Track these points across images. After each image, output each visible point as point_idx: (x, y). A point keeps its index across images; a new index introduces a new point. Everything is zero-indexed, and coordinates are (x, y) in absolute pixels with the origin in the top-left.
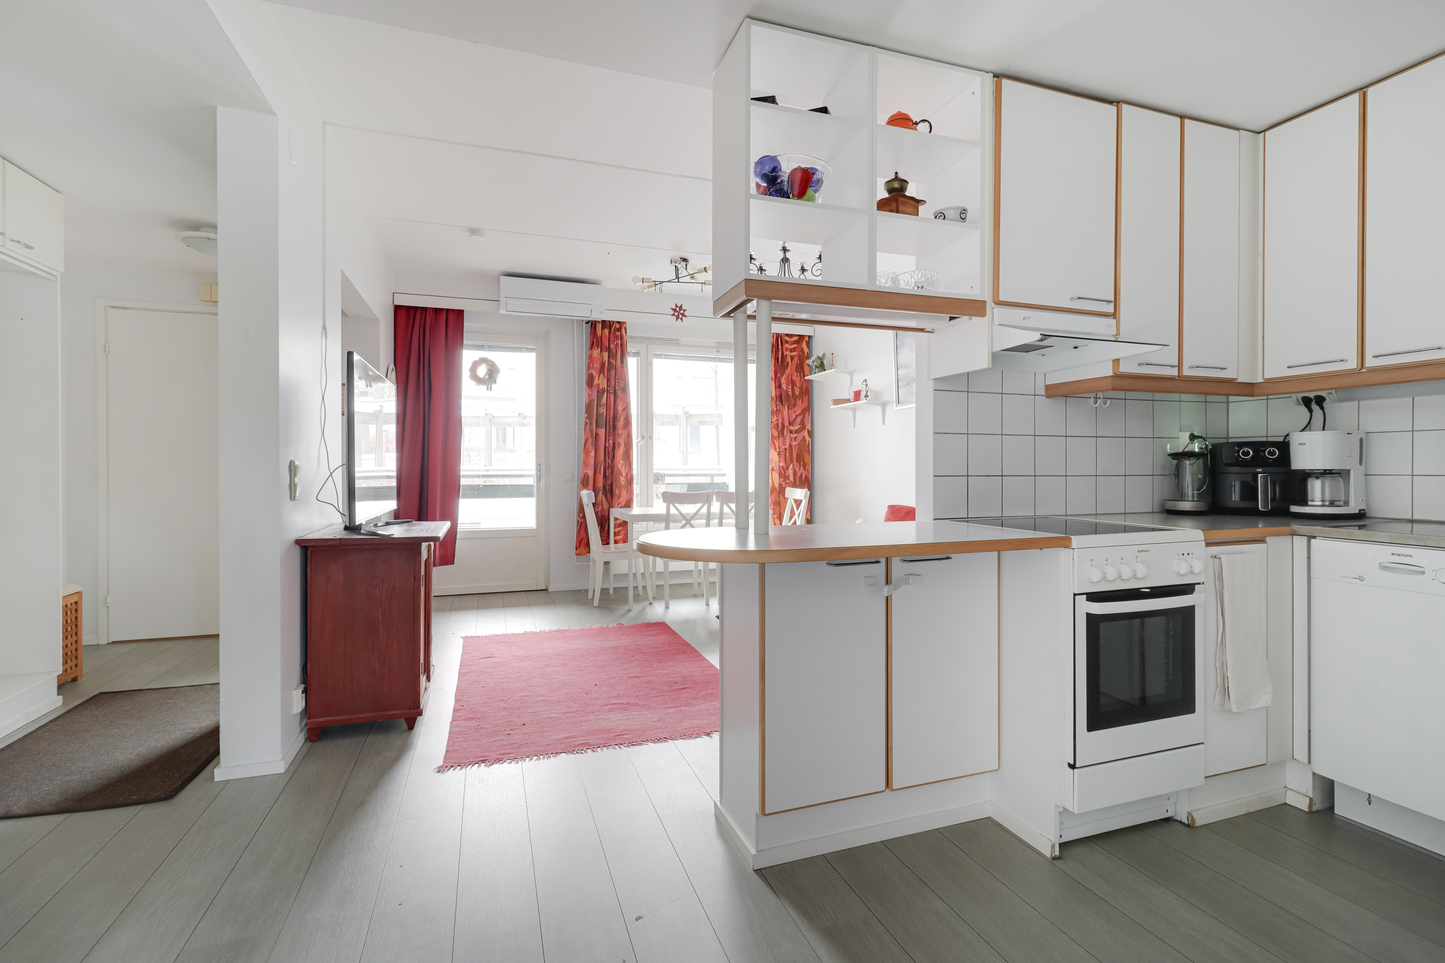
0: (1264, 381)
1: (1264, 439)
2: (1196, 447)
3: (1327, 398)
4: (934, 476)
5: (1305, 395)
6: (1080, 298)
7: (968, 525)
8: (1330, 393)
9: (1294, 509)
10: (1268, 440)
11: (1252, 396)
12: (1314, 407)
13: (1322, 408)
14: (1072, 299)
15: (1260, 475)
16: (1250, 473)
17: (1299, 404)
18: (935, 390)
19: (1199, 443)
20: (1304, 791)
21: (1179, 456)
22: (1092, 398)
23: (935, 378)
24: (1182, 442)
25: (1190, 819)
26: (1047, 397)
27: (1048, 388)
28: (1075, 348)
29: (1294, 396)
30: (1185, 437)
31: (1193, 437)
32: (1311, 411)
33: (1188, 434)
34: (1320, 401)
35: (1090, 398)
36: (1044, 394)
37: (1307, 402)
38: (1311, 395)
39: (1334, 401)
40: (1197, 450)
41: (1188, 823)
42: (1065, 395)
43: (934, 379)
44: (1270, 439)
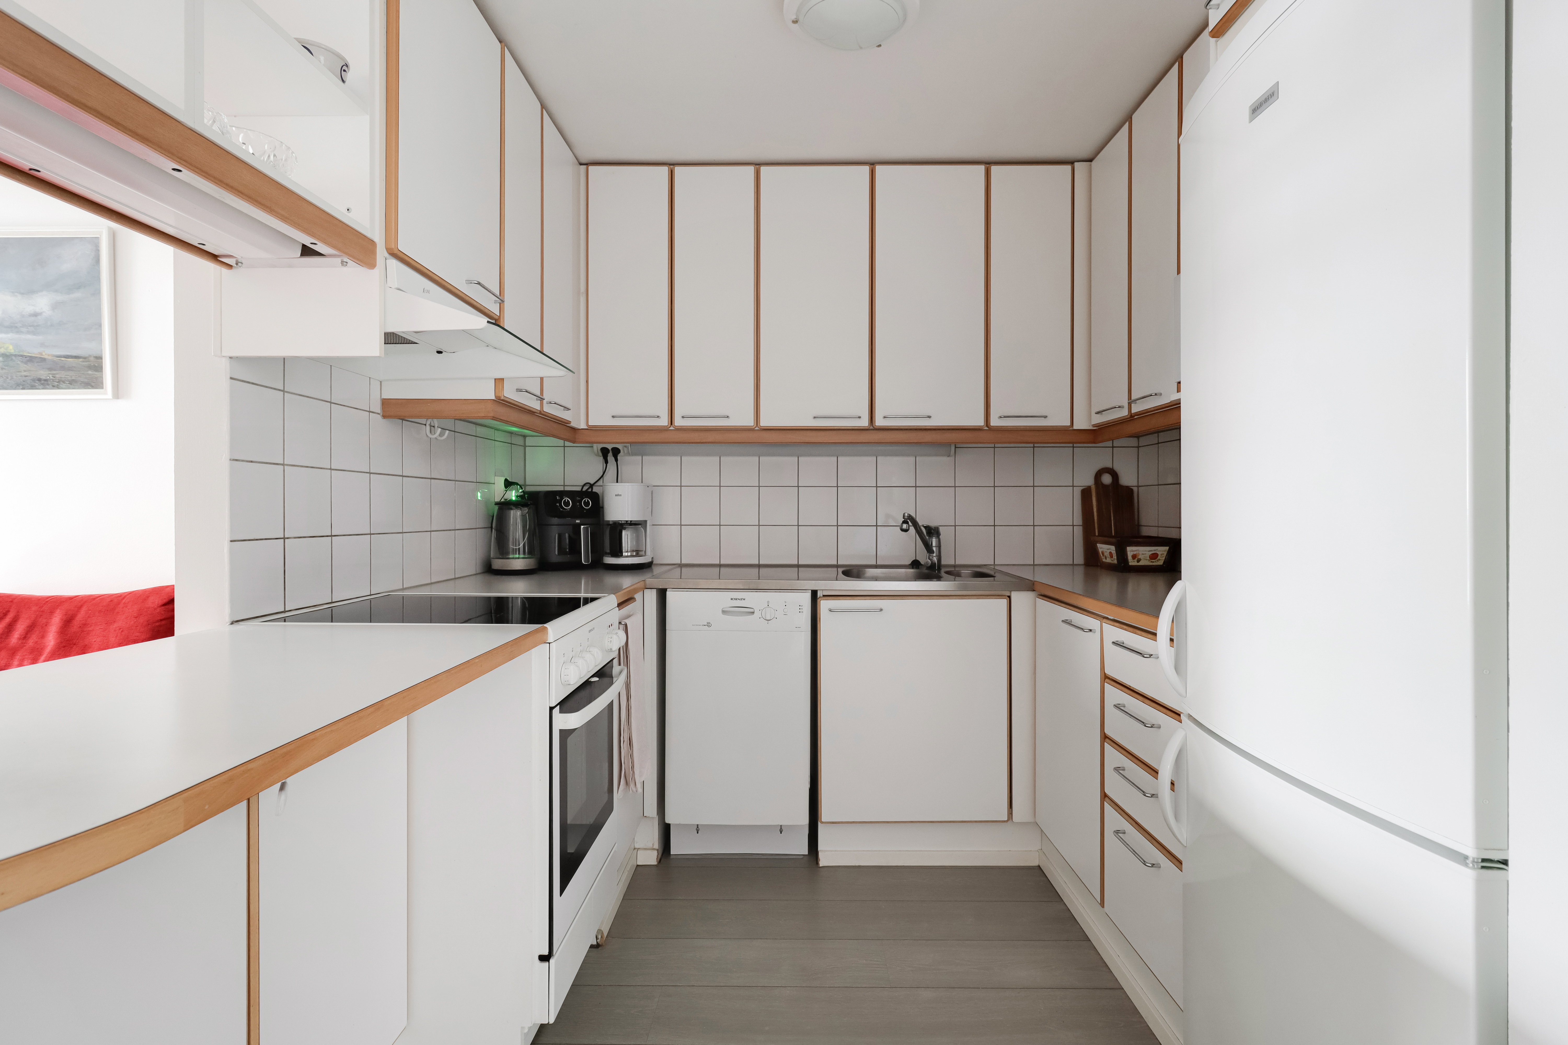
0: (587, 428)
1: (561, 489)
2: (513, 495)
3: (622, 451)
4: (231, 541)
5: (604, 446)
6: (479, 283)
7: (285, 625)
8: (626, 447)
9: (610, 560)
10: (565, 490)
11: (574, 443)
12: (610, 458)
13: (616, 460)
14: (469, 282)
15: (582, 527)
16: (570, 525)
17: (597, 455)
18: (231, 378)
19: (517, 491)
20: (650, 845)
21: (505, 506)
22: (427, 425)
23: (231, 355)
24: (498, 491)
25: (600, 937)
26: (384, 417)
27: (385, 403)
28: (439, 352)
29: (595, 446)
30: (500, 482)
31: (508, 484)
32: (606, 462)
33: (503, 480)
34: (616, 452)
35: (425, 425)
36: (379, 412)
37: (605, 452)
38: (610, 447)
39: (629, 454)
40: (514, 498)
41: (597, 942)
42: (401, 418)
43: (231, 358)
44: (567, 489)
